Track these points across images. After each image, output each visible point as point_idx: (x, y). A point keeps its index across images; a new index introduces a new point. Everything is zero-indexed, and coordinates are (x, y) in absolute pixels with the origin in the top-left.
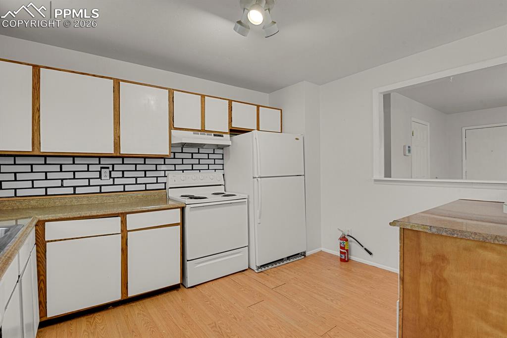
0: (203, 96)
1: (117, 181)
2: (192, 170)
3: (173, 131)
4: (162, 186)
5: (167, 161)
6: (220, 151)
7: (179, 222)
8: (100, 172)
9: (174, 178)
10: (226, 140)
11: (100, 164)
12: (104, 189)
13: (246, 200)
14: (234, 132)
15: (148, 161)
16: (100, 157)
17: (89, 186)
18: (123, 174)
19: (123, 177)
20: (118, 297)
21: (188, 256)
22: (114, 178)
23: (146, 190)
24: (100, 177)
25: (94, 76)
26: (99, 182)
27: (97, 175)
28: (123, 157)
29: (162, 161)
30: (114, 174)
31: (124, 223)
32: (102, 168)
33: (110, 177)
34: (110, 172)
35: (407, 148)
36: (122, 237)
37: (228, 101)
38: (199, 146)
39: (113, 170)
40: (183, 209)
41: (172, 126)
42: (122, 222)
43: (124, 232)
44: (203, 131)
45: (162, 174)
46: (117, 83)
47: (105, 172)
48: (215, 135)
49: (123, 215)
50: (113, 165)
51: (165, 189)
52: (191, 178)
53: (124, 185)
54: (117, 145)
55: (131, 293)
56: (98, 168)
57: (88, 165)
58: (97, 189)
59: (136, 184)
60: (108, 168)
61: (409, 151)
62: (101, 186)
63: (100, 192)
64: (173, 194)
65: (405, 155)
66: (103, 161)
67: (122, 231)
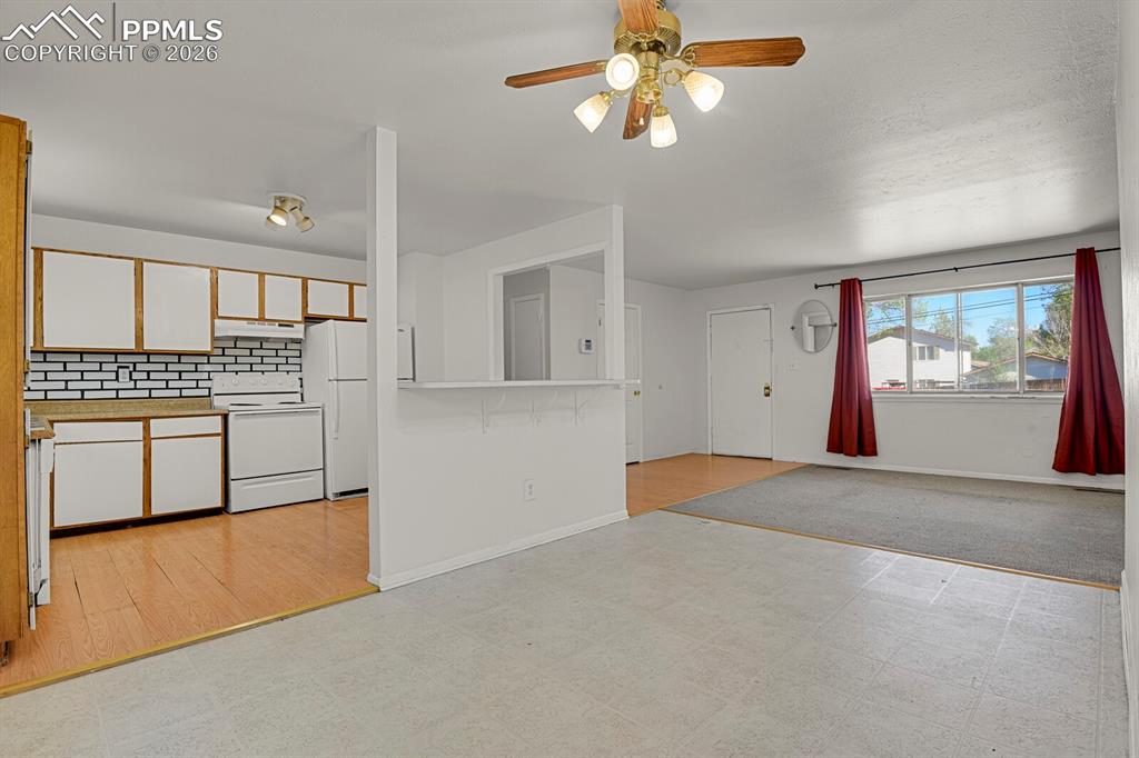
0: (262, 275)
1: (139, 384)
2: (251, 371)
3: (216, 321)
4: (206, 392)
5: (212, 359)
6: (297, 346)
7: (220, 431)
8: (117, 372)
9: (221, 382)
10: (298, 332)
11: (116, 362)
12: (122, 394)
13: (320, 410)
14: (310, 320)
15: (183, 359)
16: (116, 353)
17: (102, 389)
18: (148, 375)
19: (148, 379)
20: (138, 513)
21: (232, 475)
22: (135, 381)
23: (181, 397)
24: (117, 379)
25: (109, 256)
26: (115, 385)
27: (113, 376)
28: (148, 354)
29: (205, 359)
30: (135, 376)
31: (147, 429)
32: (119, 367)
33: (131, 379)
34: (131, 373)
35: (584, 342)
36: (144, 446)
37: (300, 280)
38: (262, 340)
39: (135, 370)
40: (225, 417)
41: (214, 315)
42: (144, 428)
43: (147, 440)
44: (262, 319)
45: (205, 376)
46: (139, 263)
47: (124, 373)
48: (280, 325)
49: (146, 420)
50: (135, 364)
51: (209, 396)
52: (248, 381)
53: (150, 390)
54: (139, 339)
55: (155, 511)
56: (114, 367)
57: (101, 363)
58: (113, 394)
59: (167, 388)
60: (128, 367)
61: (588, 347)
62: (117, 390)
63: (117, 398)
64: (218, 402)
65: (581, 352)
66: (121, 358)
67: (144, 438)
